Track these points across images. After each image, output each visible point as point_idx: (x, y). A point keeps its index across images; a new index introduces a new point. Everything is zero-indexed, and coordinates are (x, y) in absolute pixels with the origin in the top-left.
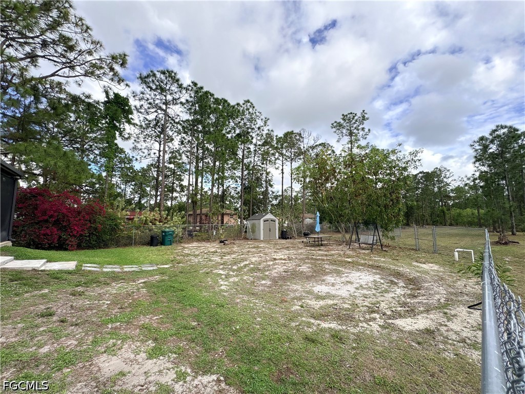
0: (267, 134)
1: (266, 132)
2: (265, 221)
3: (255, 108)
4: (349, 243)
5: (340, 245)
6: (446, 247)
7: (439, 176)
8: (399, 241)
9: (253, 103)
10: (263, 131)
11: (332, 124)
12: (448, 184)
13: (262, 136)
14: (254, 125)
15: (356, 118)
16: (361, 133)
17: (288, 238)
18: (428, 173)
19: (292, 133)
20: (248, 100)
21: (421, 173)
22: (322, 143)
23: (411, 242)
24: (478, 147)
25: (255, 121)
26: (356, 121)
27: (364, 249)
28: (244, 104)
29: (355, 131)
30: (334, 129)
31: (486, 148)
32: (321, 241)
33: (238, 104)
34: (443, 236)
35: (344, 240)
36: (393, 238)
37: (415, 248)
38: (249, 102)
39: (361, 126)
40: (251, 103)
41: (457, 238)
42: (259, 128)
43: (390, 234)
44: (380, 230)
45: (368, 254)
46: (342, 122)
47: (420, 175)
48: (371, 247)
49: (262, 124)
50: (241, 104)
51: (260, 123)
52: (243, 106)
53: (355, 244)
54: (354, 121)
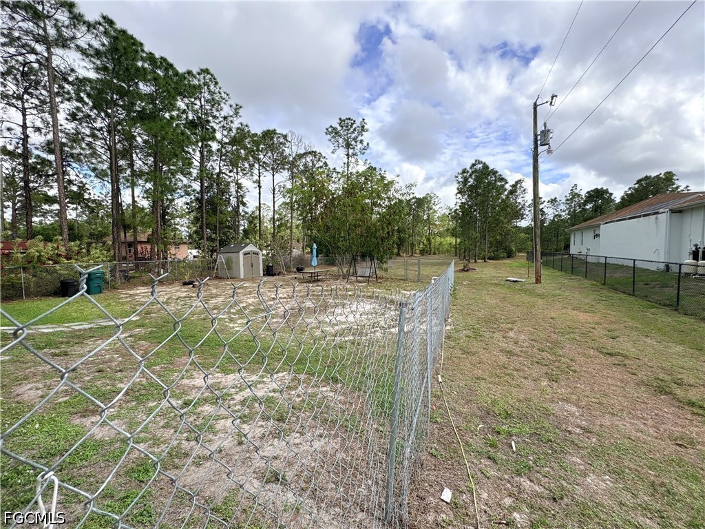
0: (238, 129)
1: (236, 125)
2: (245, 254)
3: (220, 85)
4: (346, 277)
5: (337, 279)
6: (427, 276)
7: (429, 202)
8: (391, 273)
9: (216, 76)
10: (232, 122)
11: (327, 129)
12: (435, 212)
13: (231, 130)
14: (217, 111)
15: (354, 126)
16: (359, 146)
17: (275, 275)
18: (419, 199)
19: (274, 132)
20: (207, 70)
21: (413, 198)
22: (313, 152)
23: (401, 272)
24: (460, 180)
25: (219, 105)
26: (355, 130)
27: (361, 282)
28: (199, 74)
29: (353, 143)
30: (329, 137)
31: (466, 180)
32: (318, 276)
33: (189, 73)
34: (426, 265)
35: (341, 273)
36: (386, 270)
37: (403, 278)
38: (208, 73)
39: (360, 138)
40: (212, 75)
41: (437, 267)
42: (225, 118)
43: (385, 266)
44: (376, 261)
45: (364, 287)
46: (339, 128)
47: (413, 200)
48: (368, 279)
49: (231, 113)
50: (195, 73)
51: (226, 110)
52: (198, 76)
53: (352, 277)
54: (352, 130)
